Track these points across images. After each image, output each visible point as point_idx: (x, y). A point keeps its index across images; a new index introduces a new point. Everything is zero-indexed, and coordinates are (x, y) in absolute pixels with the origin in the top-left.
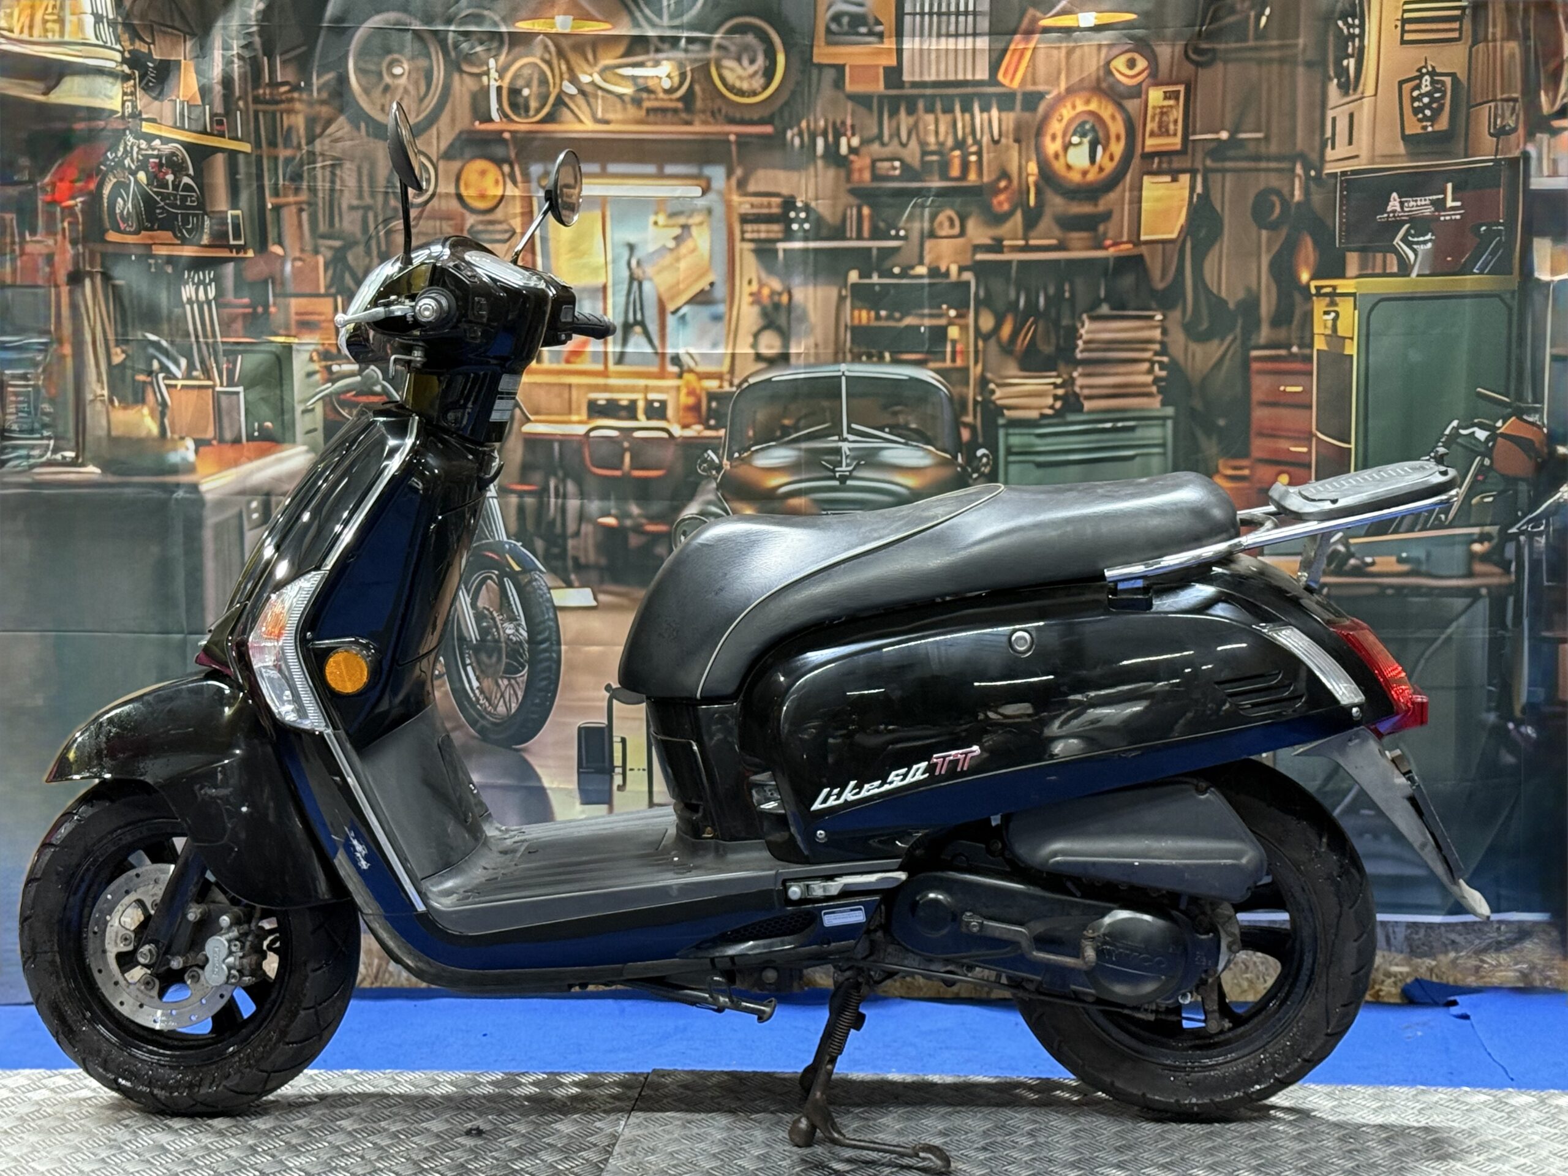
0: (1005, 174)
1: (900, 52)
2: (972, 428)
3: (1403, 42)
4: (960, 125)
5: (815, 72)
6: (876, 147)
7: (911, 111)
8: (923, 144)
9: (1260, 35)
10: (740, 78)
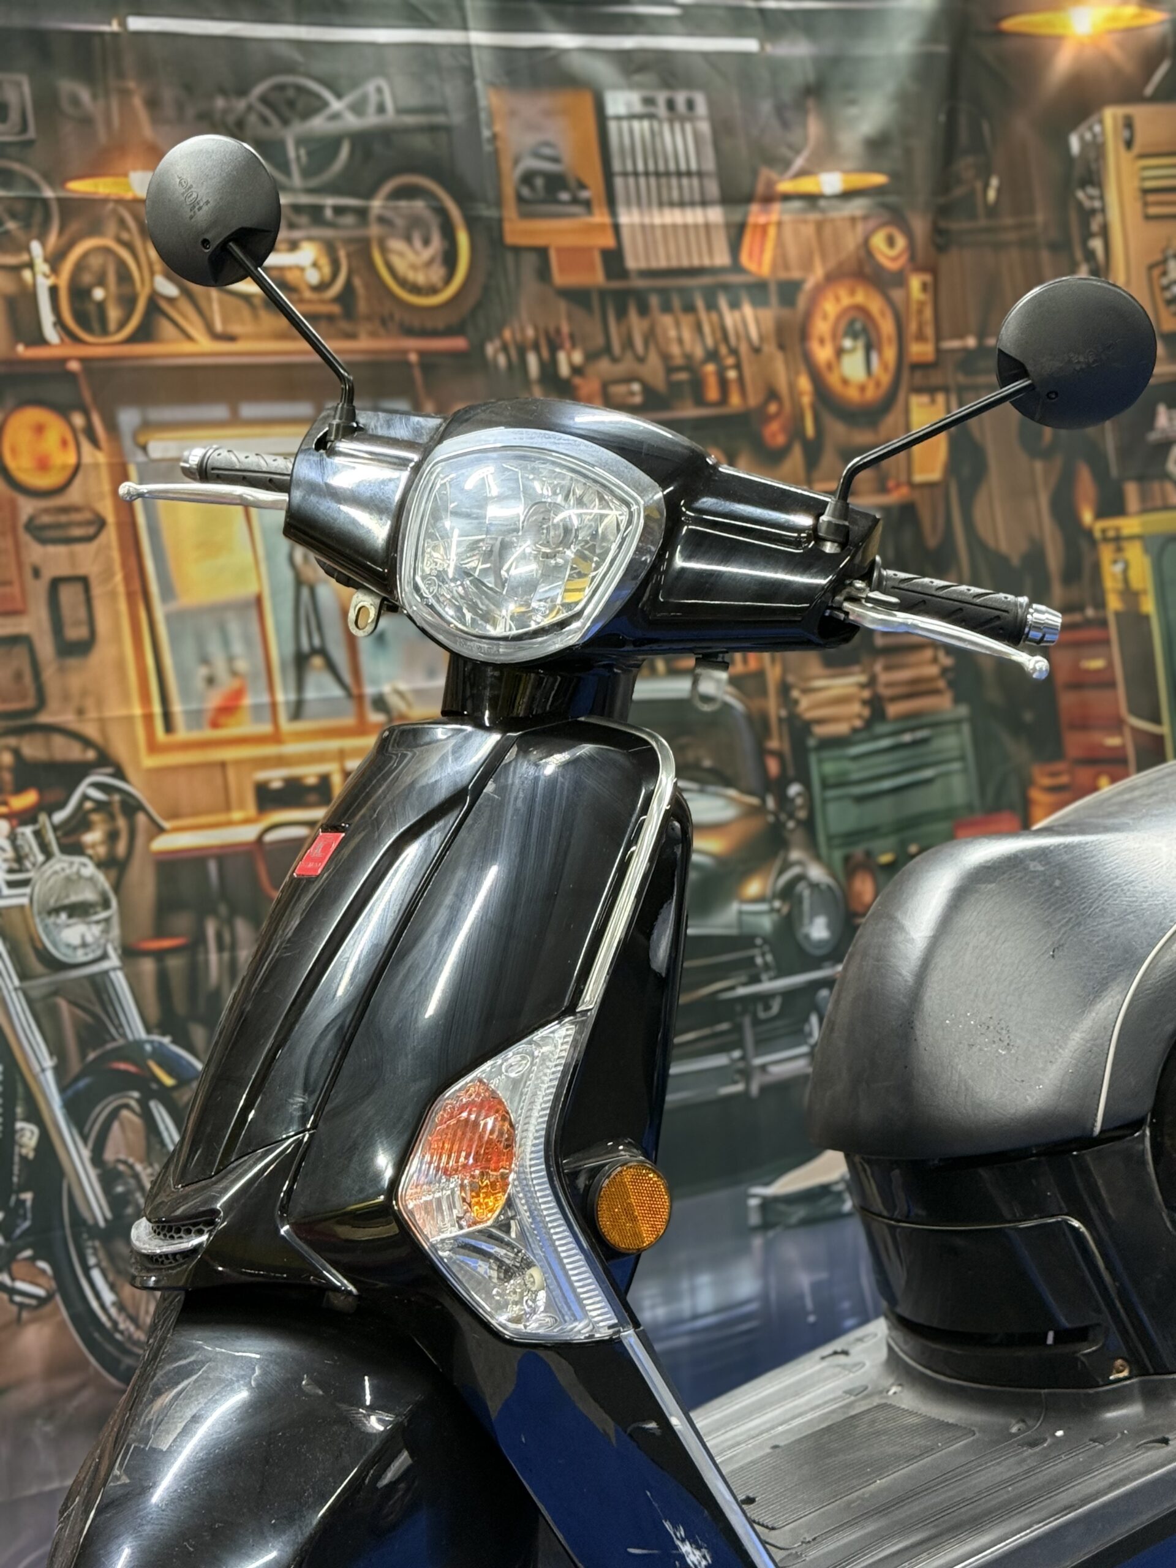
0: (772, 394)
1: (616, 228)
2: (779, 755)
3: (1148, 218)
4: (707, 329)
5: (510, 258)
6: (604, 366)
7: (644, 310)
8: (666, 357)
9: (992, 211)
10: (414, 267)
